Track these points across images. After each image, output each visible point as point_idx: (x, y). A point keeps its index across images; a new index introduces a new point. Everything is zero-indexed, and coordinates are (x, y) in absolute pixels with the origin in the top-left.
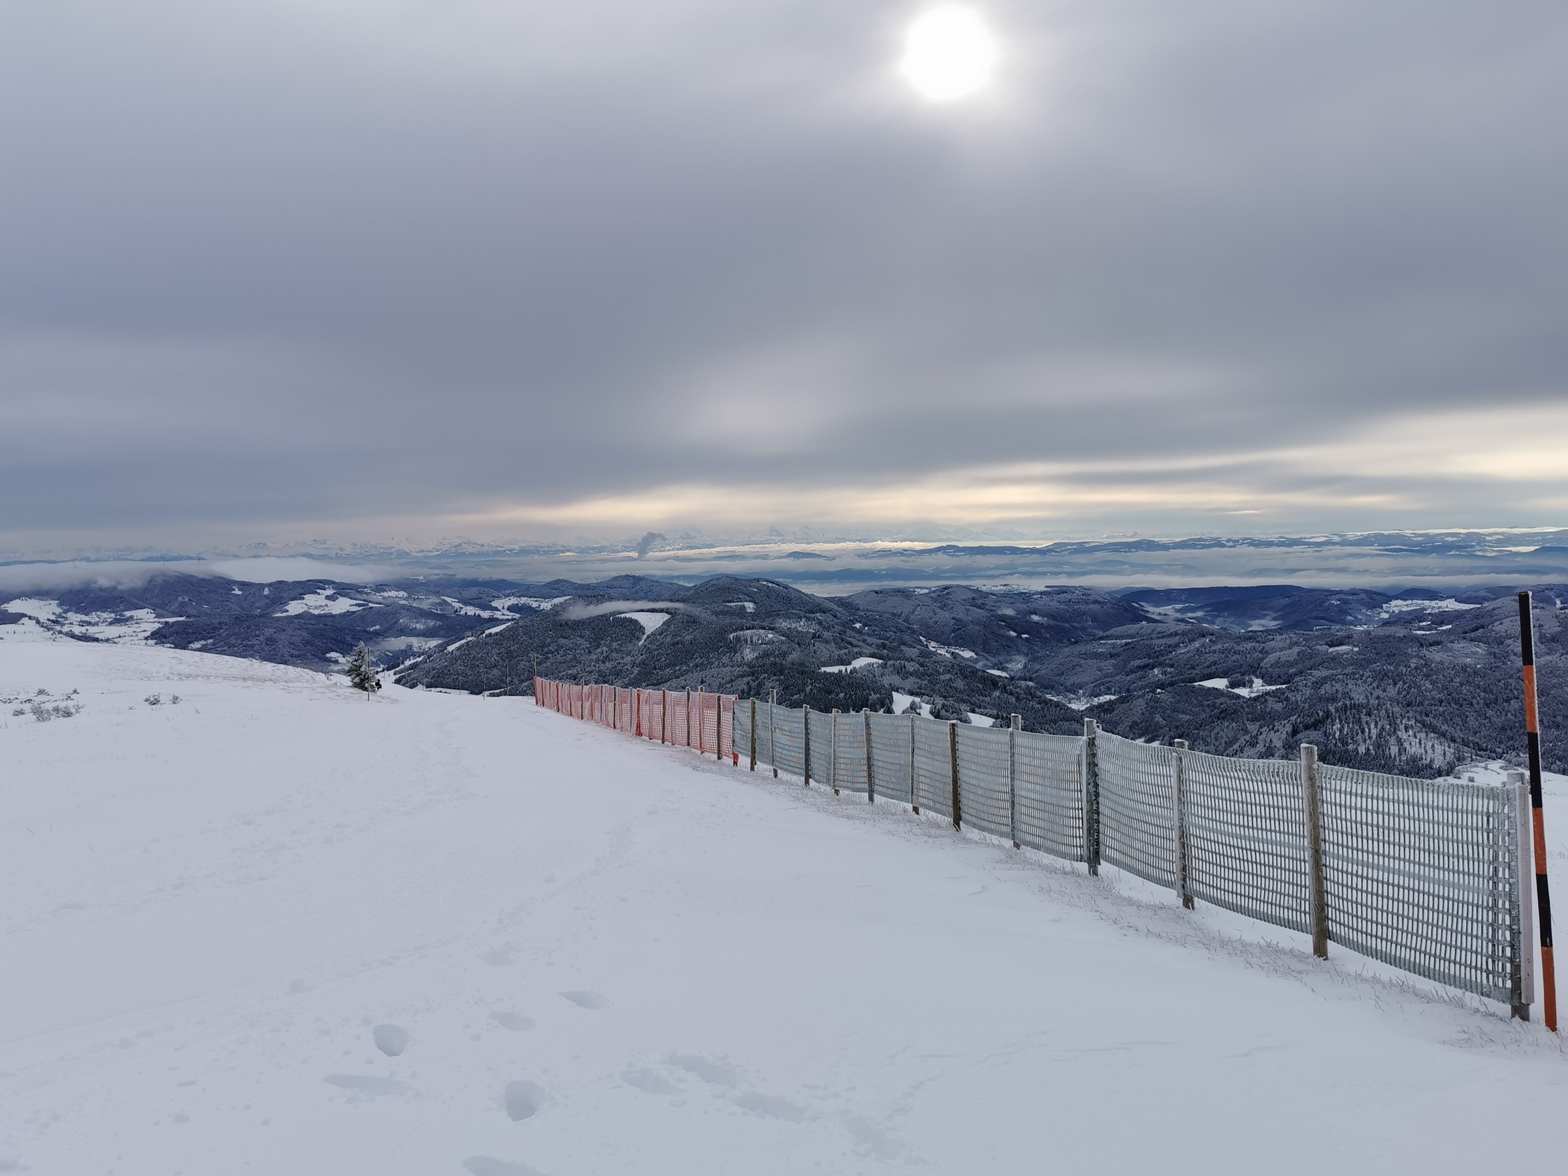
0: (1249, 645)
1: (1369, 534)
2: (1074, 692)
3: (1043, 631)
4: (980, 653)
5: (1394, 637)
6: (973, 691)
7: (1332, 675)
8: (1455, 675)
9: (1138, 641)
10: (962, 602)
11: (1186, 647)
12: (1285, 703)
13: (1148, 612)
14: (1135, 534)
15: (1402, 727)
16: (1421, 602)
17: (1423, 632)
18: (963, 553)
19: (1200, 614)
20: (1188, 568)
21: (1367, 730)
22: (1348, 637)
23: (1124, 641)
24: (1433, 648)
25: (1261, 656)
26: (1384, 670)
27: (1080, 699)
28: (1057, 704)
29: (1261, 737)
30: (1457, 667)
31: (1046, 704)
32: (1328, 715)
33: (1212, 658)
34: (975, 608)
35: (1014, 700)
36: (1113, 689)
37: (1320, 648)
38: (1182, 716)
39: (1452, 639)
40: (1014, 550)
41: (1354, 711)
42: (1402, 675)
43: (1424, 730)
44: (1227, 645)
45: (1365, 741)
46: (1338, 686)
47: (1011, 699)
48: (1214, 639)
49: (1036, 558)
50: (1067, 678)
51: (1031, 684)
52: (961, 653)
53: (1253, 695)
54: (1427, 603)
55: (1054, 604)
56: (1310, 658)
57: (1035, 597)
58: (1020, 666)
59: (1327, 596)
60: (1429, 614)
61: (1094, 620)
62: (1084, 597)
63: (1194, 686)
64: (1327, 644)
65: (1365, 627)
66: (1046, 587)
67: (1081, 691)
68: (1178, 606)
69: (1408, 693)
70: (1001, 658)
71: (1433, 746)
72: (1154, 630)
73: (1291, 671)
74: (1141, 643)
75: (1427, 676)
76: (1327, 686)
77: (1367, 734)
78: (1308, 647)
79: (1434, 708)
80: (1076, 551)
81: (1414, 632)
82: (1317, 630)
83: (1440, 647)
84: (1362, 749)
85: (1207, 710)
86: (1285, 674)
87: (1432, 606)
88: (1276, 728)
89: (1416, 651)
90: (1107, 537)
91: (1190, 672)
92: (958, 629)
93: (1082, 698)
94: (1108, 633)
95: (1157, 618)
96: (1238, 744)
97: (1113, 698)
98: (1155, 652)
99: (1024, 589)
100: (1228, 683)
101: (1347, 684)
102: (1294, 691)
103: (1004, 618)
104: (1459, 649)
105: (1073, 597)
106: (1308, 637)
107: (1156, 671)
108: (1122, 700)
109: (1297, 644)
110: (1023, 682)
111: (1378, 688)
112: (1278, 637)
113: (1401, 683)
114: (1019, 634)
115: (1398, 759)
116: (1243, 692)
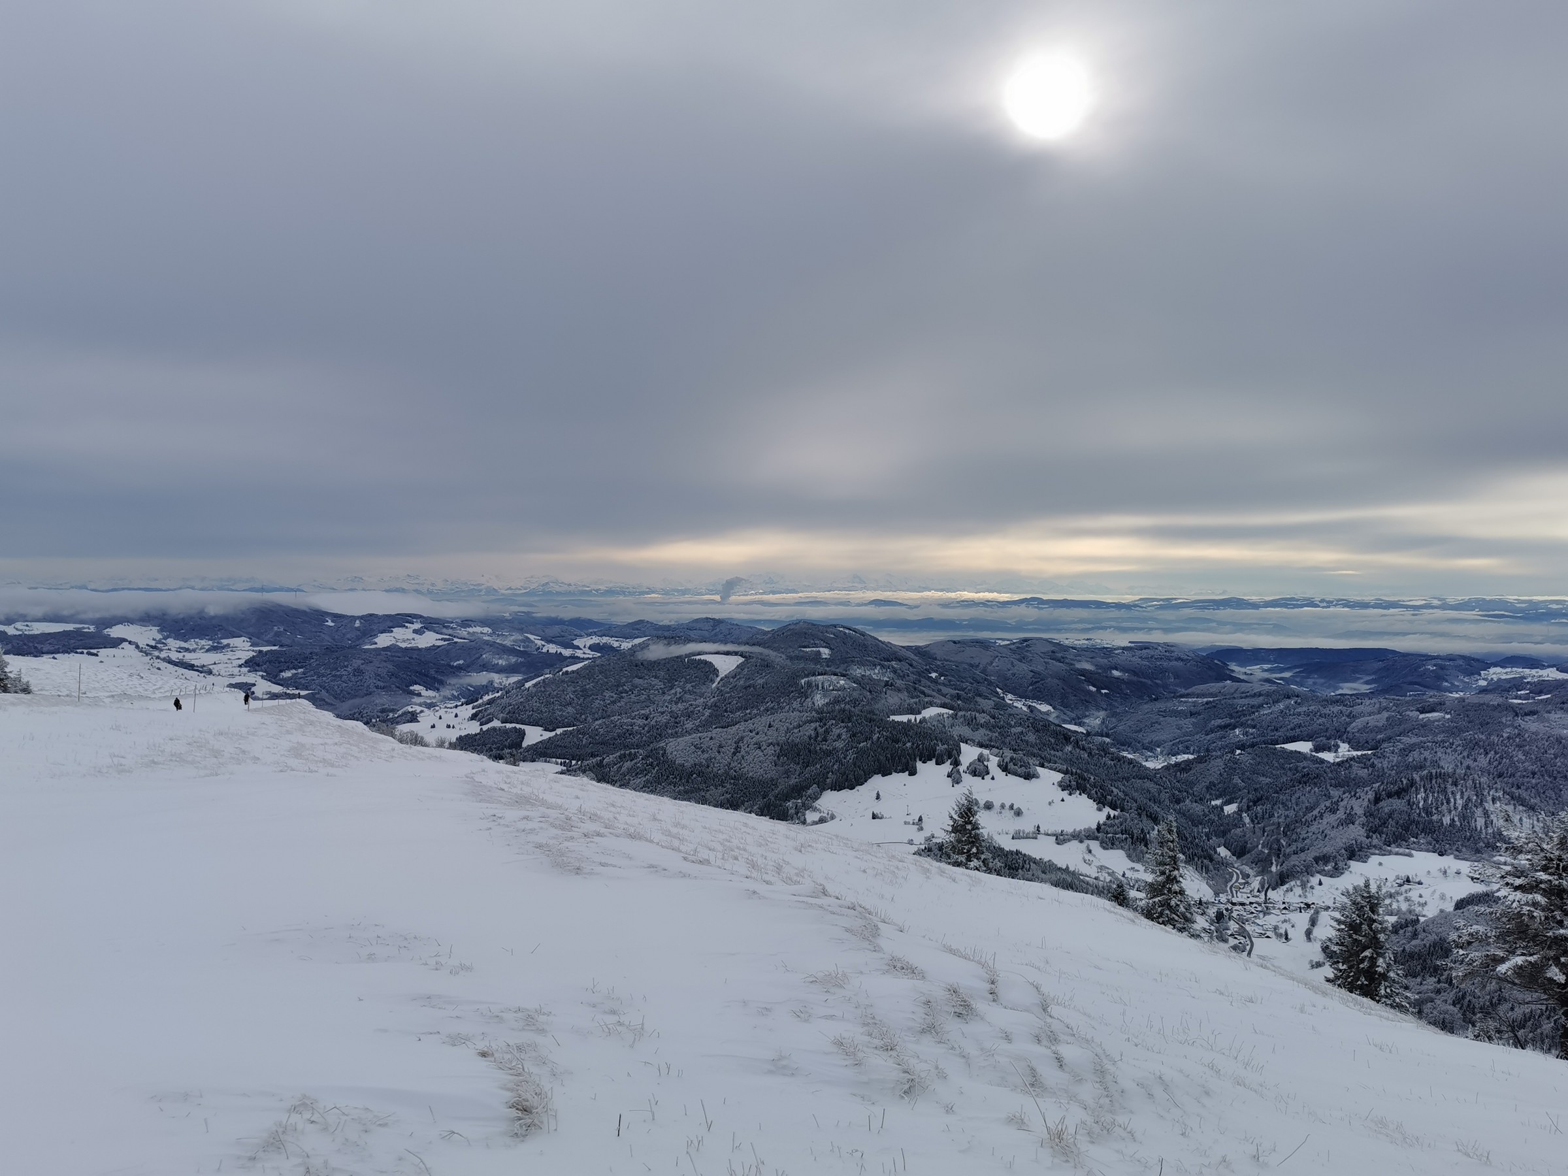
0: (1336, 709)
1: (1470, 599)
2: (1152, 749)
3: (1123, 686)
4: (1058, 707)
5: (1488, 706)
6: (1044, 745)
7: (1421, 742)
8: (1550, 747)
9: (1220, 700)
10: (1042, 655)
11: (1270, 708)
12: (1370, 769)
13: (1233, 671)
14: (1224, 592)
15: (1489, 798)
16: (1521, 670)
17: (1520, 701)
18: (1047, 606)
19: (1287, 675)
20: (1278, 628)
21: (1452, 800)
22: (1441, 704)
23: (1205, 700)
24: (1528, 717)
25: (1348, 720)
26: (1475, 739)
27: (1157, 757)
28: (1131, 762)
29: (1342, 804)
30: (1551, 738)
31: (1119, 761)
32: (1412, 783)
33: (1296, 721)
34: (1054, 661)
35: (1086, 756)
36: (1192, 748)
37: (1411, 714)
38: (1262, 779)
39: (1548, 709)
40: (1099, 605)
41: (1439, 780)
42: (1494, 745)
43: (1512, 802)
44: (1312, 708)
45: (1450, 812)
46: (1427, 754)
47: (1083, 754)
48: (1299, 701)
49: (1123, 613)
50: (1144, 735)
51: (1107, 740)
52: (1038, 706)
53: (1338, 760)
54: (1527, 671)
55: (1136, 660)
56: (1400, 725)
57: (1116, 652)
58: (1098, 722)
59: (1423, 660)
60: (1528, 682)
61: (1177, 676)
62: (1167, 654)
63: (1275, 749)
64: (1418, 710)
65: (1462, 694)
66: (1130, 642)
67: (1159, 749)
68: (1266, 666)
69: (1500, 763)
70: (1079, 713)
71: (1521, 819)
72: (1237, 690)
73: (1379, 737)
74: (1222, 702)
75: (1520, 746)
76: (1416, 754)
77: (1452, 804)
78: (1398, 712)
79: (1526, 780)
80: (1161, 607)
81: (1510, 701)
82: (1410, 696)
83: (1535, 716)
84: (1446, 820)
85: (1289, 773)
86: (1373, 740)
87: (1533, 675)
88: (1358, 795)
89: (1510, 721)
90: (1195, 594)
91: (1273, 734)
92: (1036, 682)
93: (1159, 757)
94: (1190, 691)
95: (1242, 677)
96: (1318, 810)
97: (1191, 757)
98: (1237, 712)
99: (1107, 644)
100: (1312, 747)
101: (1436, 752)
102: (1380, 757)
103: (1083, 672)
104: (1557, 719)
105: (1156, 653)
106: (1398, 702)
107: (1237, 731)
108: (1199, 760)
109: (1386, 709)
110: (1099, 738)
111: (1468, 757)
112: (1368, 702)
113: (1492, 752)
114: (1099, 688)
115: (1484, 831)
116: (1328, 756)
